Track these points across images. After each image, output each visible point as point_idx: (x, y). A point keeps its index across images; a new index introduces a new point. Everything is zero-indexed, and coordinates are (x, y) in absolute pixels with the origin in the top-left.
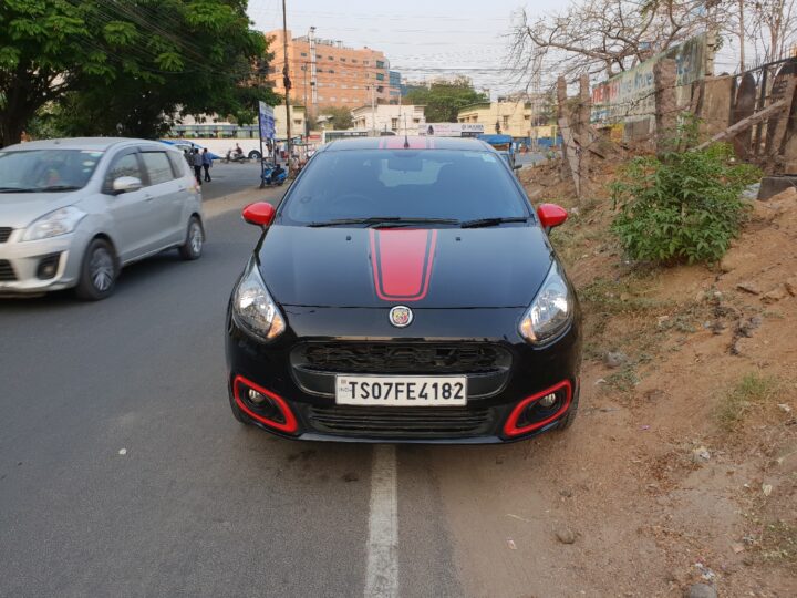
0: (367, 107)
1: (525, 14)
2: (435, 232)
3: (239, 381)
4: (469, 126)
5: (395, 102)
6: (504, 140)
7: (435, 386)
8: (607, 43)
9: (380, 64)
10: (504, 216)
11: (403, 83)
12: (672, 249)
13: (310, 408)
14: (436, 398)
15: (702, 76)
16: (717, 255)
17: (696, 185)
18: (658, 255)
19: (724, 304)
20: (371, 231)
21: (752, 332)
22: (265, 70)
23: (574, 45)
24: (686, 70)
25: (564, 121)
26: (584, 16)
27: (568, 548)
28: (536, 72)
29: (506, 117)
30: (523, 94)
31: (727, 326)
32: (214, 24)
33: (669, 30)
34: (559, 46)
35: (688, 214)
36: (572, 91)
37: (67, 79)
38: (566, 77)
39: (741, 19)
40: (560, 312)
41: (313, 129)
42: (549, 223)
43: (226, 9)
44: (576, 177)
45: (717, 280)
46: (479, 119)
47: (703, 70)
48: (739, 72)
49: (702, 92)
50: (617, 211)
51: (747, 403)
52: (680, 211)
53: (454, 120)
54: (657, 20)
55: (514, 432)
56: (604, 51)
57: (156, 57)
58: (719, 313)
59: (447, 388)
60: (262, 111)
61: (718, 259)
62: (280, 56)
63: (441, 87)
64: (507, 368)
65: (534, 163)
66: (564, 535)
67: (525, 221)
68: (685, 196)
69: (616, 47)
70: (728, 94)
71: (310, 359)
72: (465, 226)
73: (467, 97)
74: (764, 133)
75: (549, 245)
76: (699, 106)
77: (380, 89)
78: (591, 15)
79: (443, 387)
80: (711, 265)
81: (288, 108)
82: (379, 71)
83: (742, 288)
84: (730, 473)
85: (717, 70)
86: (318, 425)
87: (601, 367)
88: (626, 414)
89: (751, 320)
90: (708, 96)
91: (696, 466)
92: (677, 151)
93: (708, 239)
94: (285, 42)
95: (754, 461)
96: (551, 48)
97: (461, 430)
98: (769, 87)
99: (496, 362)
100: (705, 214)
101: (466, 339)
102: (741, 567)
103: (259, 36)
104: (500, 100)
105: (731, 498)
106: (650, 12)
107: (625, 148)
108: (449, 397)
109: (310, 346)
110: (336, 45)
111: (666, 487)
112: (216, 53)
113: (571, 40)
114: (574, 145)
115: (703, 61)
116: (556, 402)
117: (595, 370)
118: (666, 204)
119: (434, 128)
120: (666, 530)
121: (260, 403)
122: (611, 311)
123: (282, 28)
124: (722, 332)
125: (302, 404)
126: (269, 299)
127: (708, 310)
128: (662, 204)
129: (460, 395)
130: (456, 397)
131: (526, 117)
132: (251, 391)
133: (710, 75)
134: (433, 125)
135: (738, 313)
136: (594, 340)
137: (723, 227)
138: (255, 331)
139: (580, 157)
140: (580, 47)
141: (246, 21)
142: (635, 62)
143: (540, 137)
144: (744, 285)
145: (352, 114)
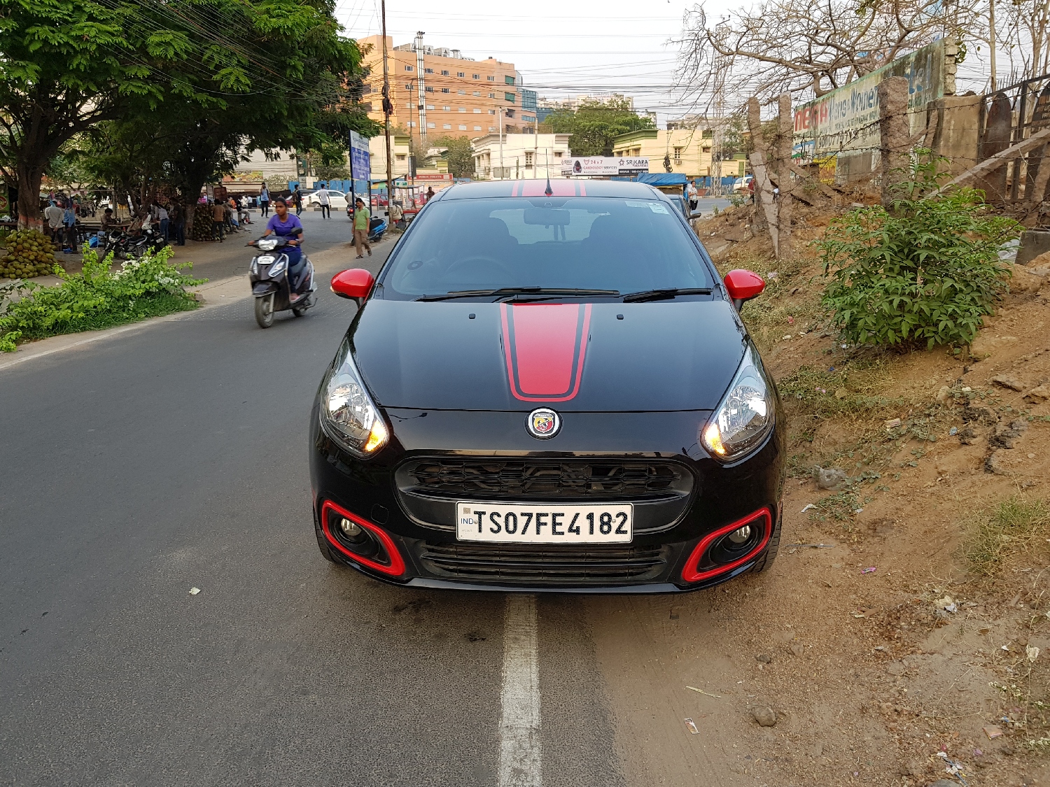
0: (493, 136)
1: (703, 14)
2: (588, 307)
3: (328, 509)
4: (628, 162)
5: (530, 130)
6: (676, 181)
7: (590, 517)
8: (813, 52)
9: (510, 80)
10: (679, 286)
11: (540, 104)
12: (905, 330)
13: (423, 545)
14: (592, 532)
15: (940, 96)
16: (965, 337)
17: (936, 245)
18: (885, 337)
19: (975, 404)
20: (502, 307)
21: (1013, 442)
22: (357, 89)
23: (769, 54)
24: (919, 88)
25: (757, 157)
26: (783, 16)
27: (768, 732)
28: (718, 89)
29: (678, 149)
30: (701, 119)
31: (980, 432)
32: (291, 30)
33: (895, 35)
34: (749, 55)
35: (925, 283)
36: (767, 114)
37: (100, 104)
38: (759, 96)
39: (992, 19)
40: (757, 417)
41: (421, 167)
42: (740, 295)
43: (308, 11)
44: (773, 231)
45: (965, 371)
46: (642, 152)
47: (941, 87)
48: (989, 90)
49: (940, 117)
50: (830, 277)
51: (1005, 537)
52: (914, 279)
53: (608, 153)
54: (880, 21)
55: (696, 577)
56: (810, 62)
57: (216, 73)
58: (969, 415)
59: (606, 519)
60: (354, 144)
61: (967, 344)
62: (377, 71)
63: (589, 110)
64: (686, 493)
65: (716, 211)
66: (762, 715)
67: (708, 293)
68: (922, 258)
69: (826, 57)
70: (975, 119)
71: (422, 481)
72: (629, 300)
73: (626, 124)
74: (1024, 172)
75: (740, 324)
76: (937, 136)
77: (510, 113)
78: (790, 15)
79: (602, 517)
80: (957, 351)
81: (388, 139)
82: (509, 89)
83: (999, 383)
84: (984, 632)
85: (960, 87)
86: (432, 567)
87: (810, 488)
88: (845, 551)
89: (1011, 425)
90: (949, 122)
91: (938, 623)
92: (910, 199)
93: (953, 316)
94: (385, 52)
95: (1017, 616)
96: (737, 57)
97: (625, 575)
98: (1029, 110)
99: (672, 484)
100: (949, 282)
101: (630, 453)
102: (999, 758)
103: (351, 45)
104: (670, 126)
105: (985, 665)
106: (869, 10)
107: (839, 191)
108: (608, 532)
109: (423, 462)
110: (451, 55)
111: (898, 651)
112: (294, 68)
113: (764, 47)
114: (770, 187)
115: (941, 76)
116: (751, 537)
117: (802, 491)
118: (897, 268)
119: (582, 164)
120: (899, 708)
121: (356, 537)
122: (824, 412)
123: (380, 32)
124: (973, 441)
125: (413, 540)
126: (366, 398)
127: (954, 411)
128: (891, 270)
129: (623, 529)
130: (619, 531)
131: (705, 149)
132: (344, 521)
133: (951, 94)
134: (581, 159)
135: (993, 415)
136: (800, 450)
137: (973, 299)
138: (348, 441)
139: (780, 204)
140: (778, 57)
141: (334, 25)
142: (850, 77)
143: (723, 175)
144: (1001, 378)
145: (473, 145)
